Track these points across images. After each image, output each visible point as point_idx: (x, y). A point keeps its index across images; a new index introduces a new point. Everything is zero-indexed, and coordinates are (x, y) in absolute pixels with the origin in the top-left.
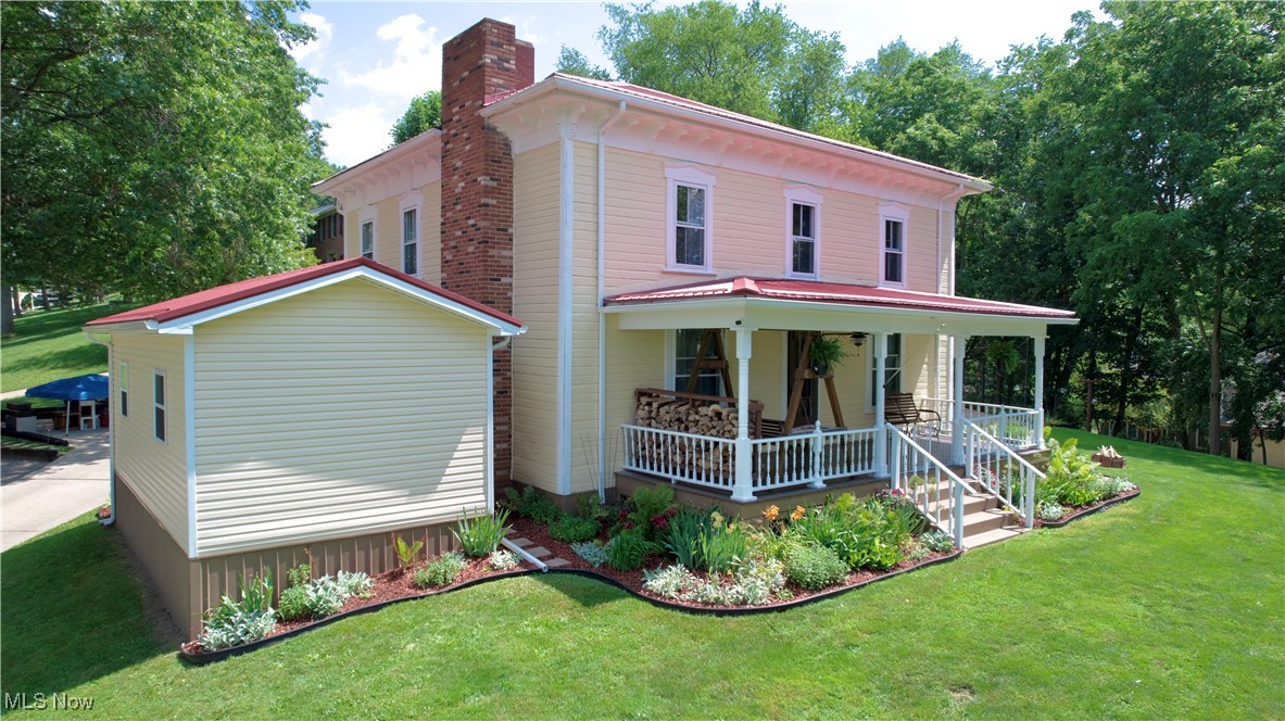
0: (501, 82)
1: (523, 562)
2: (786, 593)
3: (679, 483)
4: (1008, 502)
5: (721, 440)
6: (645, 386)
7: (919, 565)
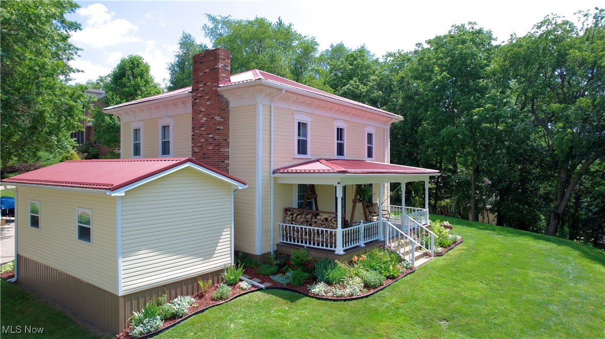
0: (225, 75)
1: (253, 286)
2: (365, 290)
3: (307, 247)
4: (424, 247)
5: (329, 230)
6: (288, 207)
7: (404, 275)
